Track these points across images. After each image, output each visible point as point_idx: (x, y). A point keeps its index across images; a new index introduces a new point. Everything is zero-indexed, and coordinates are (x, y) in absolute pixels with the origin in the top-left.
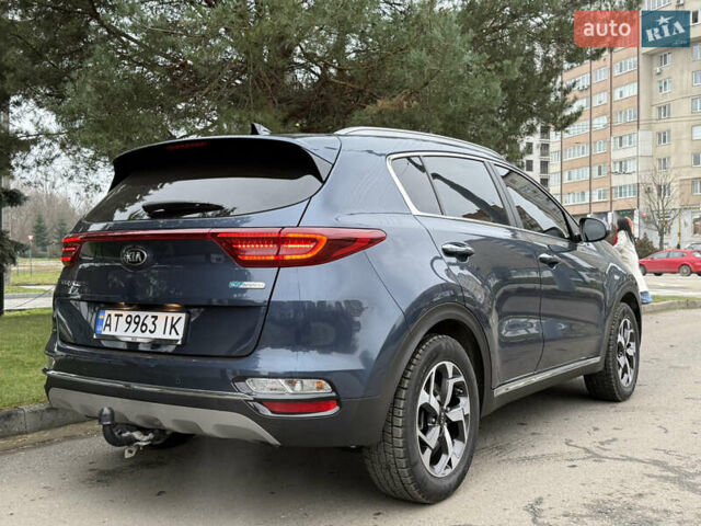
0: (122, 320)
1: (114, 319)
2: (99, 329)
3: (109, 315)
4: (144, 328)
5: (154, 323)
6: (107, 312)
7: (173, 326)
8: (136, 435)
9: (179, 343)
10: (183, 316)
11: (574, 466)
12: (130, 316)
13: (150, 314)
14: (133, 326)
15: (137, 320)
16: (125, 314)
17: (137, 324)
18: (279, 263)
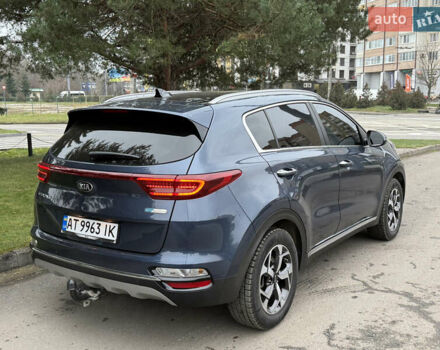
0: (79, 223)
1: (74, 222)
2: (64, 227)
6: (69, 217)
8: (90, 293)
10: (117, 225)
11: (356, 297)
16: (81, 220)
18: (175, 198)
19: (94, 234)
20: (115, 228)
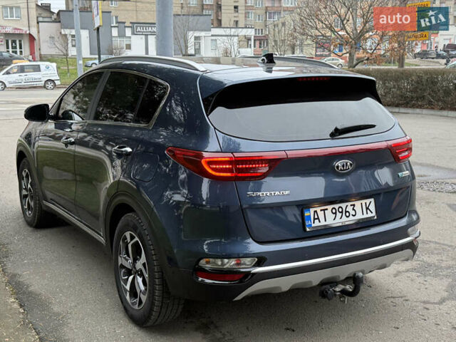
3: (315, 212)
4: (347, 214)
5: (353, 209)
7: (367, 208)
9: (376, 218)
10: (372, 200)
12: (334, 208)
13: (349, 204)
14: (339, 215)
15: (340, 210)
16: (330, 207)
17: (342, 212)
19: (351, 218)
20: (371, 203)
